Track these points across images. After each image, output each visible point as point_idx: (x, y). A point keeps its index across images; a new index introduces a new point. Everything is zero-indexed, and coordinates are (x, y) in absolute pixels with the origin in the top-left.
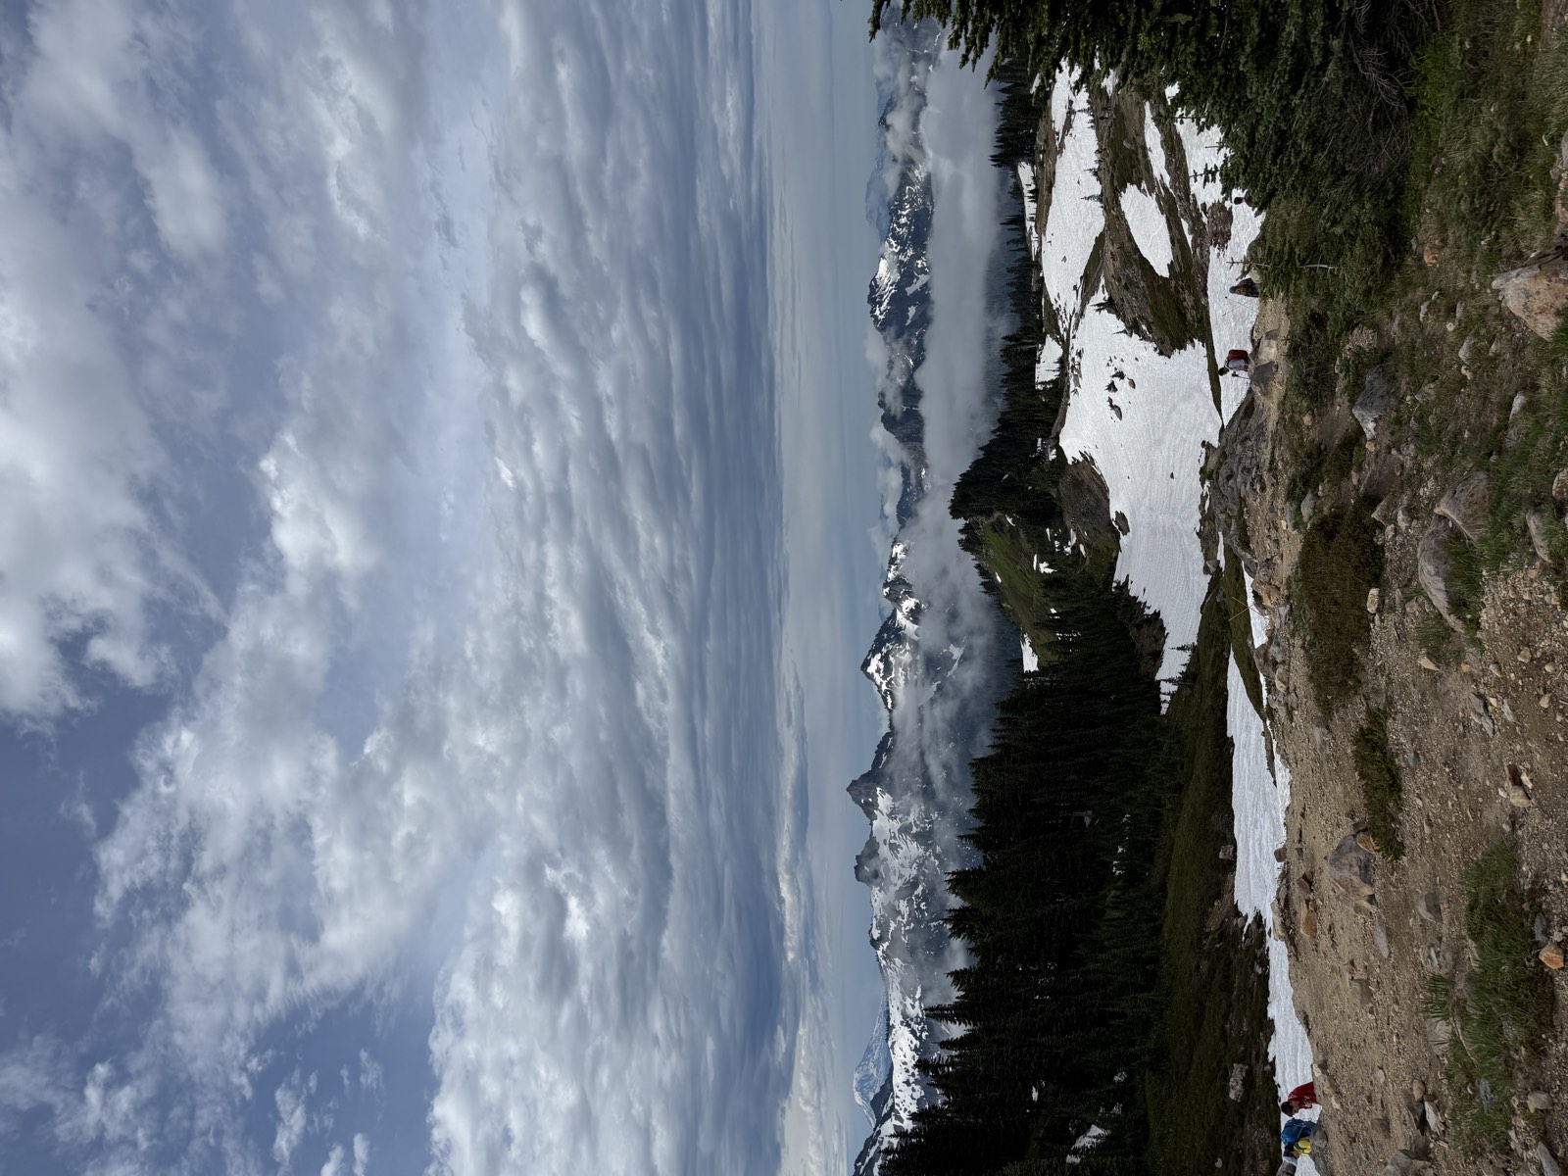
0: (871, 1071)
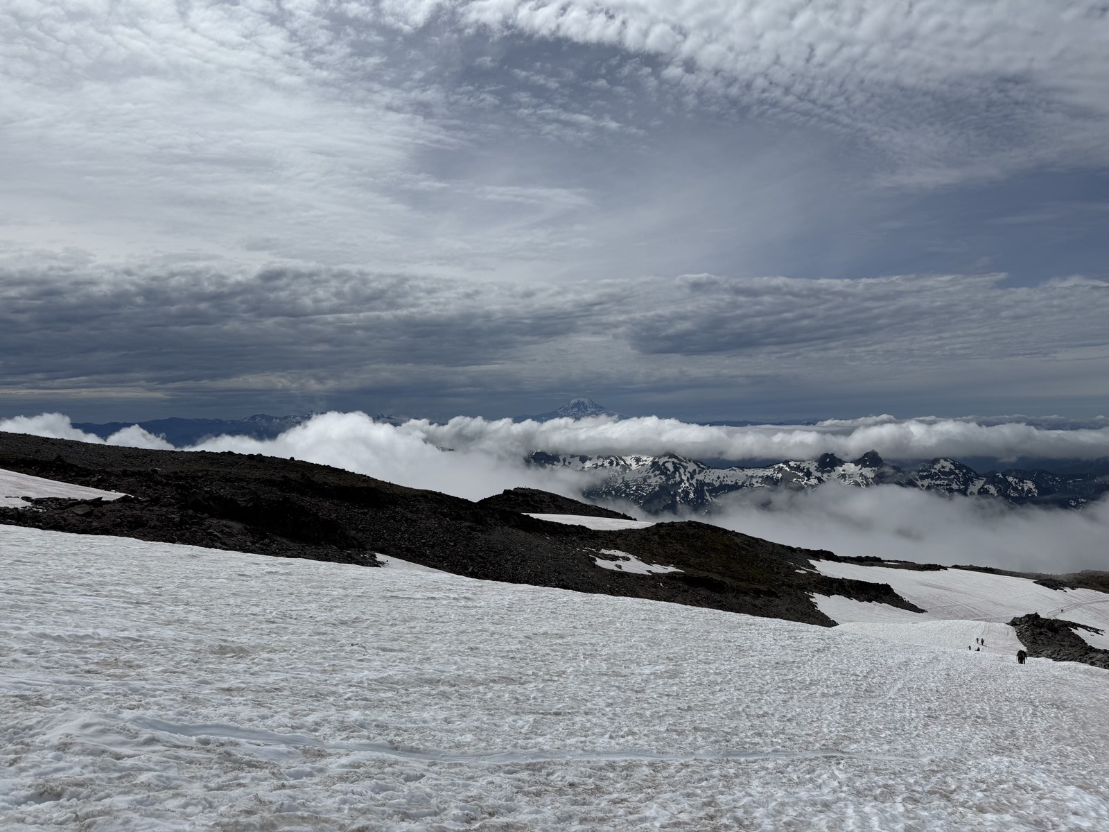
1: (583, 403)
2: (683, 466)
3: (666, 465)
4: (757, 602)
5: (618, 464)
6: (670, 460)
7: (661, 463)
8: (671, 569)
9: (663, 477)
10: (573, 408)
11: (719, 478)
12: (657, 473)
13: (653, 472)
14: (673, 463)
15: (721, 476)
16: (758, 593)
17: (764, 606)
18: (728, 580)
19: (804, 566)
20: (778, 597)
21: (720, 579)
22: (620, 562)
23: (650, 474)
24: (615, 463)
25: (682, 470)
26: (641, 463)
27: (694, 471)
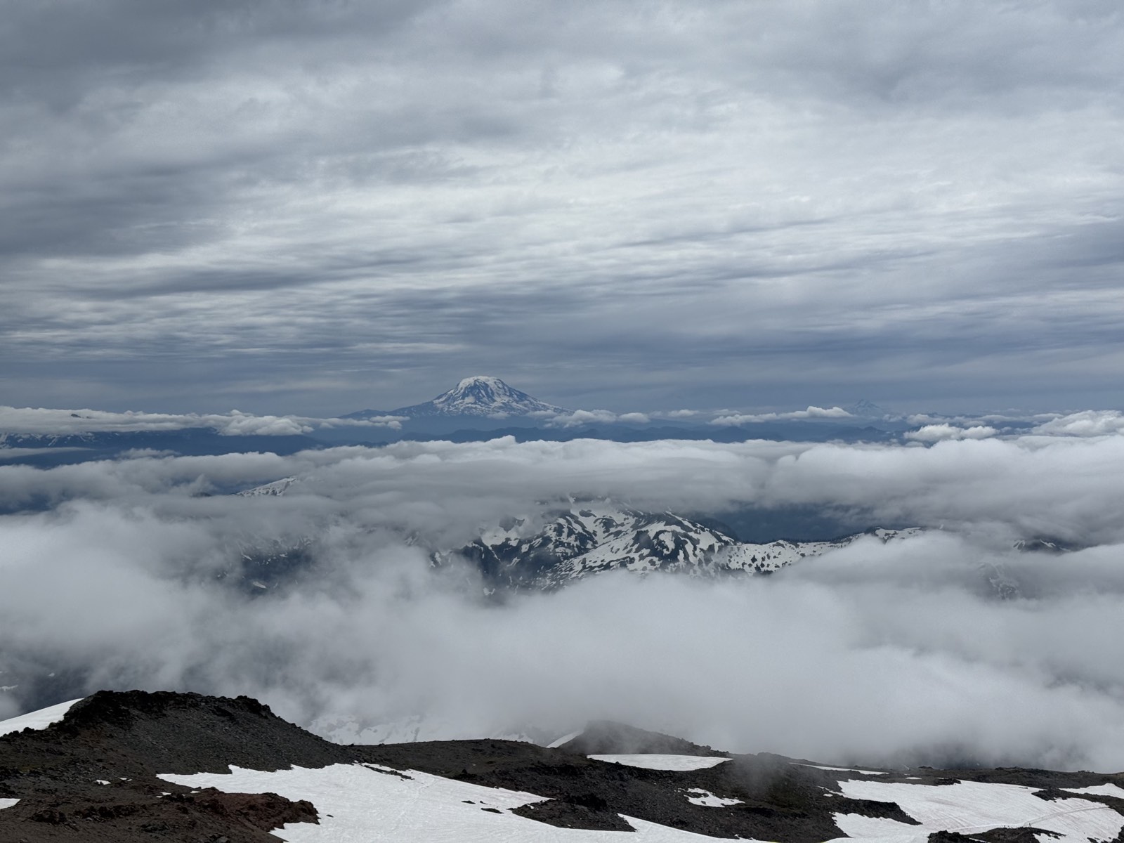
0: (498, 399)
1: (486, 386)
2: (691, 538)
3: (661, 537)
4: (794, 823)
5: (571, 532)
6: (668, 528)
7: (652, 535)
8: (736, 801)
9: (655, 559)
10: (464, 396)
11: (754, 560)
12: (645, 551)
13: (637, 551)
14: (674, 533)
15: (759, 557)
16: (795, 815)
17: (799, 825)
18: (775, 808)
19: (831, 789)
20: (809, 818)
21: (769, 808)
22: (703, 799)
23: (632, 555)
24: (566, 530)
25: (689, 547)
26: (612, 530)
27: (711, 548)
